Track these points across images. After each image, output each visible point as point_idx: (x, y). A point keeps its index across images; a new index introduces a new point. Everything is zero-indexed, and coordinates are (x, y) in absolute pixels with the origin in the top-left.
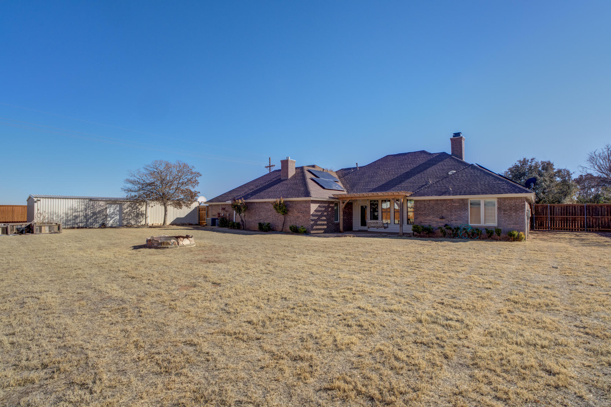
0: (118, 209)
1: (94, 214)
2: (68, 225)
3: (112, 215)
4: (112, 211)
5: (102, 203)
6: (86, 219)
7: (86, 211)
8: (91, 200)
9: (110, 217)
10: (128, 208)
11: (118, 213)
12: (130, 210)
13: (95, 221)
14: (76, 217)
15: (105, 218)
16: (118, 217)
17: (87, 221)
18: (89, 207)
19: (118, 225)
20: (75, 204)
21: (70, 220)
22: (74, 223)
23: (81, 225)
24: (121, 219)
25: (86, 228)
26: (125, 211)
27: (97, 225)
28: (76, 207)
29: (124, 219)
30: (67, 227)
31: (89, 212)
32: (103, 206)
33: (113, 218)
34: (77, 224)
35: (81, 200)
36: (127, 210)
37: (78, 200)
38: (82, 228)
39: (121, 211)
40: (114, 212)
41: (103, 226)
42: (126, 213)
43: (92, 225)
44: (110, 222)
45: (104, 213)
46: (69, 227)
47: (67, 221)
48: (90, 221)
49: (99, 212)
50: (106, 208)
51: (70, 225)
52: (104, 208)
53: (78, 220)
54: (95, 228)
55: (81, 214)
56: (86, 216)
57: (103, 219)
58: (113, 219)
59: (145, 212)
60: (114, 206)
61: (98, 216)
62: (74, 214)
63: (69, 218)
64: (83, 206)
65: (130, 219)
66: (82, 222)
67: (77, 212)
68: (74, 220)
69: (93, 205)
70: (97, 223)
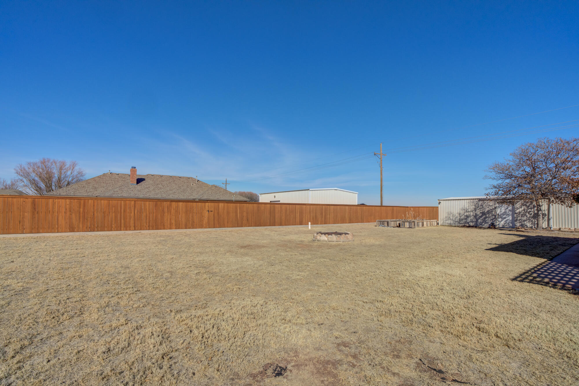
0: (510, 208)
1: (483, 214)
2: (461, 223)
3: (504, 215)
4: (503, 211)
5: (491, 203)
6: (476, 219)
7: (476, 211)
8: (480, 200)
9: (501, 217)
10: (521, 207)
11: (510, 213)
12: (524, 210)
13: (484, 221)
14: (467, 217)
15: (494, 219)
16: (510, 218)
17: (477, 220)
18: (478, 207)
19: (510, 226)
20: (465, 204)
21: (462, 220)
22: (465, 223)
23: (471, 224)
24: (514, 220)
25: (476, 227)
26: (518, 211)
27: (486, 225)
28: (467, 208)
29: (517, 220)
30: (460, 225)
31: (478, 212)
32: (492, 206)
33: (505, 218)
34: (468, 223)
35: (471, 201)
36: (520, 210)
37: (469, 200)
38: (472, 227)
39: (513, 211)
40: (505, 212)
41: (493, 226)
42: (520, 213)
43: (481, 224)
44: (501, 223)
45: (493, 213)
46: (462, 225)
47: (460, 220)
48: (479, 221)
49: (488, 212)
50: (495, 208)
51: (463, 223)
52: (493, 207)
53: (469, 220)
54: (484, 228)
55: (472, 214)
56: (476, 216)
57: (492, 220)
58: (505, 220)
59: (546, 212)
60: (505, 206)
61: (487, 215)
62: (466, 214)
63: (462, 218)
64: (473, 207)
65: (524, 221)
66: (472, 222)
67: (468, 212)
68: (466, 219)
69: (482, 205)
70: (486, 223)
